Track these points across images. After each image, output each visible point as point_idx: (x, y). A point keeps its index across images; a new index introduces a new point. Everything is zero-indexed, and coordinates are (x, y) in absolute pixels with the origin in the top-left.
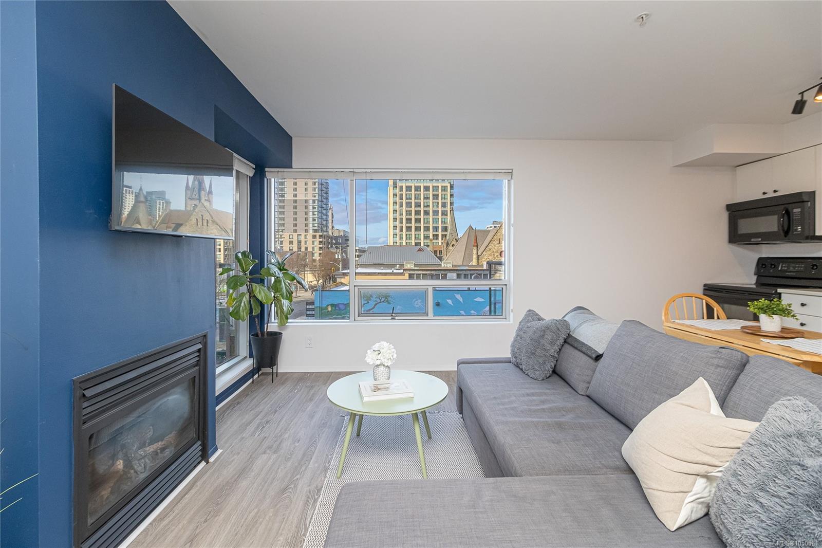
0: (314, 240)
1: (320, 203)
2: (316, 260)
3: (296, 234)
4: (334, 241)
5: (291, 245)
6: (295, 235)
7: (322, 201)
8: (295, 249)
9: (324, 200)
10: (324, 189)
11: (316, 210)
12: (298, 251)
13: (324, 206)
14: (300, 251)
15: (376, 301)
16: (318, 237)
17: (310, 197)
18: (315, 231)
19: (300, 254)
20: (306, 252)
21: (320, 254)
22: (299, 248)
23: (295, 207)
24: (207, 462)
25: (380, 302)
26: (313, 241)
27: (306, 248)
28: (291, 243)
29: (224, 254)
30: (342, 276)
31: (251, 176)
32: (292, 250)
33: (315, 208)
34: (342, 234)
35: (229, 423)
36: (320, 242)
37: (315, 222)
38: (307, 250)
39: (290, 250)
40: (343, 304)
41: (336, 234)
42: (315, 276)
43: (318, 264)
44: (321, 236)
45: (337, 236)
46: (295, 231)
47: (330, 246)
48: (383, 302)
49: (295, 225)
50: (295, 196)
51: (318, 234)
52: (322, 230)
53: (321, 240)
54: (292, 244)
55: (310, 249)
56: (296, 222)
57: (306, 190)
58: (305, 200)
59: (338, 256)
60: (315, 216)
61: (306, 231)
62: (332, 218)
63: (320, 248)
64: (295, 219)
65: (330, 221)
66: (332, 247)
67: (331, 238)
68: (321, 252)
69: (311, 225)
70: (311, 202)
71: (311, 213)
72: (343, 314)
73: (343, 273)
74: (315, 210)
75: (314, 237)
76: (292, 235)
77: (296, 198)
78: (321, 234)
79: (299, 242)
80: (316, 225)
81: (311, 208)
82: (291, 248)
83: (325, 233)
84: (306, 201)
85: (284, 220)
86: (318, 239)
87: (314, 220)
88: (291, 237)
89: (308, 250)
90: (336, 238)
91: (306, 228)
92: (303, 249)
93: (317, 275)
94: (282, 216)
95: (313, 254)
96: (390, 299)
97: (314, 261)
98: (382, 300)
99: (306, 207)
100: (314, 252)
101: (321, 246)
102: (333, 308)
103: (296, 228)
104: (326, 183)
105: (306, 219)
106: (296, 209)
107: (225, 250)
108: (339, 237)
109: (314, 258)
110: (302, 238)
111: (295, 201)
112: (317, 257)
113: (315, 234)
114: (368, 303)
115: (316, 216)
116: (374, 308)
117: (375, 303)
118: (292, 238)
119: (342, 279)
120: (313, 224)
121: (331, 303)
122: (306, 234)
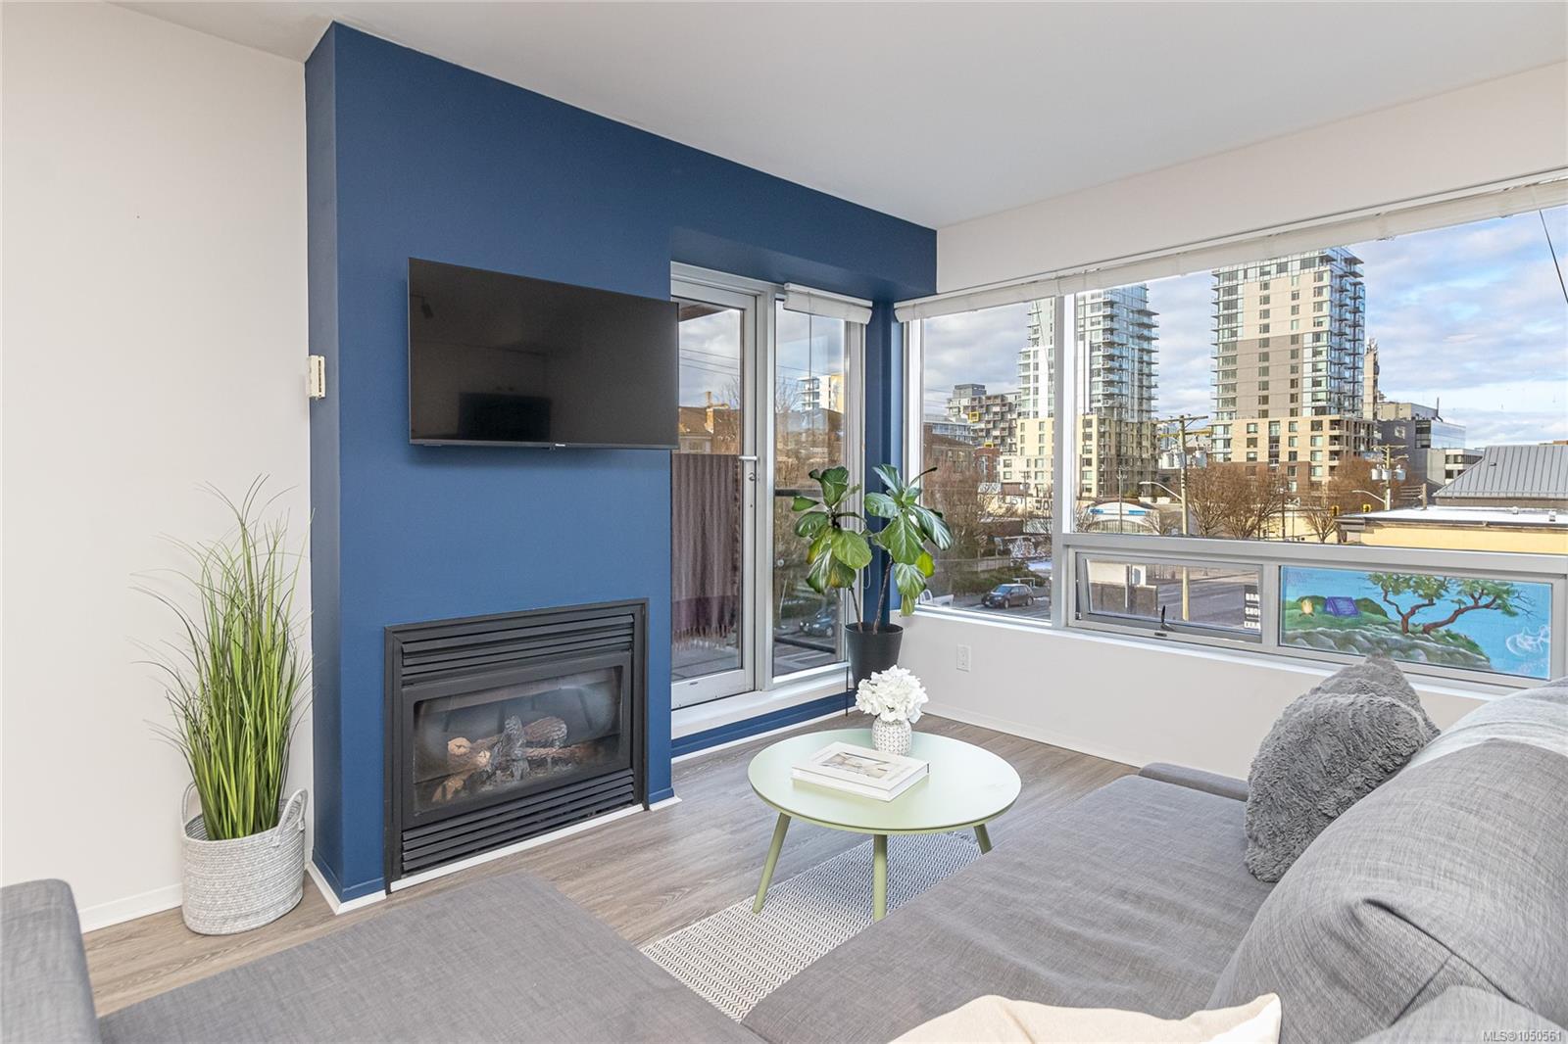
0: (1315, 433)
1: (1336, 339)
2: (1319, 484)
3: (1267, 420)
4: (1378, 435)
5: (1252, 449)
6: (1263, 424)
7: (1341, 334)
8: (1263, 456)
9: (1348, 330)
10: (1348, 301)
11: (1323, 357)
12: (1271, 462)
13: (1348, 345)
14: (1277, 462)
15: (1460, 602)
16: (1326, 425)
17: (1306, 328)
18: (1320, 411)
19: (1274, 469)
20: (1293, 463)
21: (1332, 468)
22: (1274, 456)
23: (1265, 357)
24: (647, 808)
25: (1476, 607)
26: (1313, 438)
27: (1293, 455)
28: (1252, 442)
29: (1099, 472)
30: (1364, 527)
31: (867, 323)
32: (1255, 459)
33: (1320, 353)
34: (1406, 414)
35: (738, 765)
36: (1334, 439)
37: (1318, 388)
38: (1295, 459)
39: (1249, 459)
40: (1349, 600)
41: (1386, 415)
42: (1315, 525)
43: (1324, 493)
44: (1334, 423)
45: (1389, 421)
46: (1264, 414)
47: (1362, 448)
48: (1487, 606)
49: (1265, 400)
50: (1266, 328)
51: (1326, 419)
52: (1340, 408)
53: (1336, 433)
54: (1255, 446)
55: (1303, 457)
56: (1265, 393)
57: (1295, 310)
58: (1293, 337)
59: (1381, 473)
60: (1318, 374)
61: (1293, 412)
62: (1376, 372)
63: (1334, 454)
64: (1265, 386)
65: (1368, 384)
66: (1369, 450)
67: (1369, 427)
68: (1336, 463)
69: (1307, 398)
70: (1308, 339)
71: (1307, 369)
72: (1348, 625)
73: (1366, 518)
74: (1319, 358)
75: (1316, 426)
76: (1256, 424)
77: (1266, 335)
78: (1337, 417)
79: (1274, 441)
80: (1322, 396)
81: (1308, 353)
82: (1252, 455)
83: (1348, 415)
84: (1295, 339)
85: (1235, 390)
86: (1327, 432)
87: (1316, 383)
88: (1252, 428)
89: (1298, 460)
90: (1386, 427)
91: (1293, 406)
92: (1284, 458)
93: (1319, 521)
94: (1231, 381)
95: (1311, 469)
96: (1512, 601)
97: (1315, 485)
98: (1482, 602)
99: (1294, 354)
100: (1314, 464)
101: (1336, 448)
102: (1319, 608)
103: (1265, 407)
104: (1355, 284)
105: (1294, 383)
106: (1268, 360)
107: (1101, 462)
108: (1398, 423)
109: (1313, 479)
110: (1283, 432)
111: (1265, 342)
112: (1322, 475)
113: (1317, 418)
114: (1431, 604)
115: (1324, 373)
116: (1452, 620)
117: (1457, 607)
118: (1256, 432)
119: (1363, 535)
120: (1313, 393)
121: (1310, 595)
122: (1293, 419)
